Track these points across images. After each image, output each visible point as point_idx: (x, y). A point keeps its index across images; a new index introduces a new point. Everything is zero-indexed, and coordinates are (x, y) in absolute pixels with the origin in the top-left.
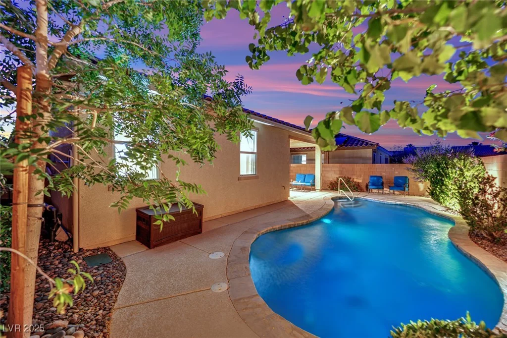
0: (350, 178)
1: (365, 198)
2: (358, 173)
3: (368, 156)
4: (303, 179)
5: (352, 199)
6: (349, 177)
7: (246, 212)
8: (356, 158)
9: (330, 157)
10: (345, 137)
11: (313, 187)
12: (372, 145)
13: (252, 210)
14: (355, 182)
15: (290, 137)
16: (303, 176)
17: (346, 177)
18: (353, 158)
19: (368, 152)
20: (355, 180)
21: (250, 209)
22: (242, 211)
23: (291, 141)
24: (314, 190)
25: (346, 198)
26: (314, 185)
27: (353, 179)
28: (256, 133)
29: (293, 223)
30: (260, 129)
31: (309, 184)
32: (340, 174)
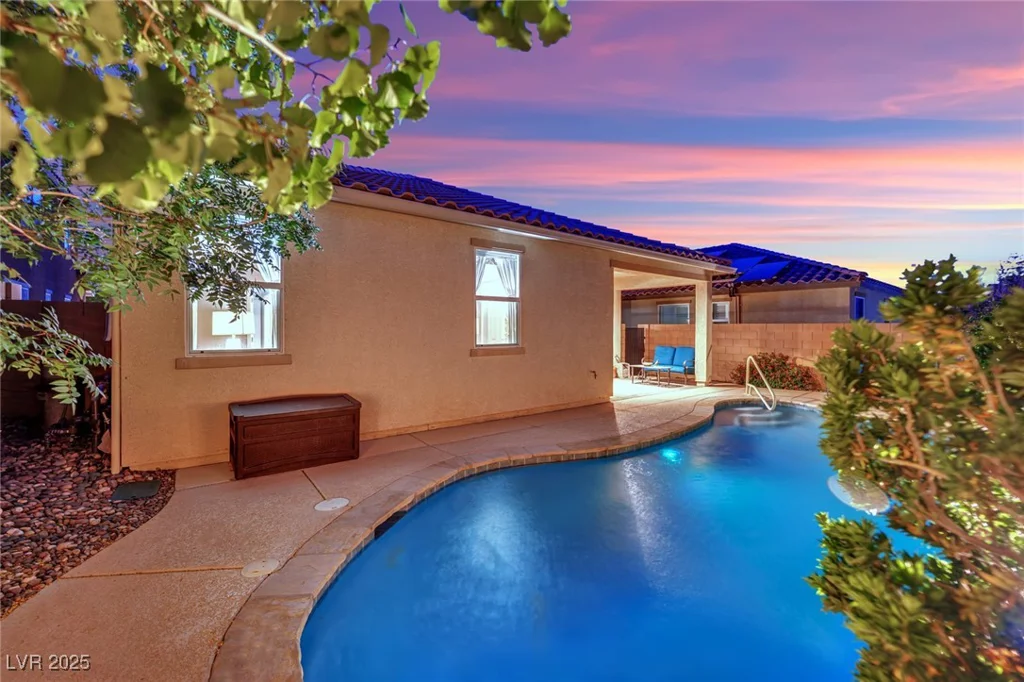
0: (787, 358)
1: (808, 405)
2: (806, 347)
3: (838, 305)
4: (668, 359)
5: (771, 406)
6: (785, 355)
7: (491, 422)
8: (810, 308)
9: (744, 308)
10: (787, 260)
11: (689, 377)
12: (847, 277)
13: (507, 419)
14: (800, 367)
15: (615, 263)
16: (670, 352)
17: (777, 354)
18: (801, 308)
19: (842, 296)
20: (799, 362)
21: (502, 416)
22: (481, 420)
23: (615, 273)
24: (693, 383)
25: (758, 403)
26: (691, 371)
27: (795, 359)
28: (518, 256)
29: (565, 452)
30: (527, 250)
31: (681, 369)
32: (761, 348)
